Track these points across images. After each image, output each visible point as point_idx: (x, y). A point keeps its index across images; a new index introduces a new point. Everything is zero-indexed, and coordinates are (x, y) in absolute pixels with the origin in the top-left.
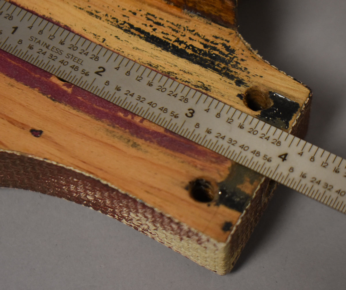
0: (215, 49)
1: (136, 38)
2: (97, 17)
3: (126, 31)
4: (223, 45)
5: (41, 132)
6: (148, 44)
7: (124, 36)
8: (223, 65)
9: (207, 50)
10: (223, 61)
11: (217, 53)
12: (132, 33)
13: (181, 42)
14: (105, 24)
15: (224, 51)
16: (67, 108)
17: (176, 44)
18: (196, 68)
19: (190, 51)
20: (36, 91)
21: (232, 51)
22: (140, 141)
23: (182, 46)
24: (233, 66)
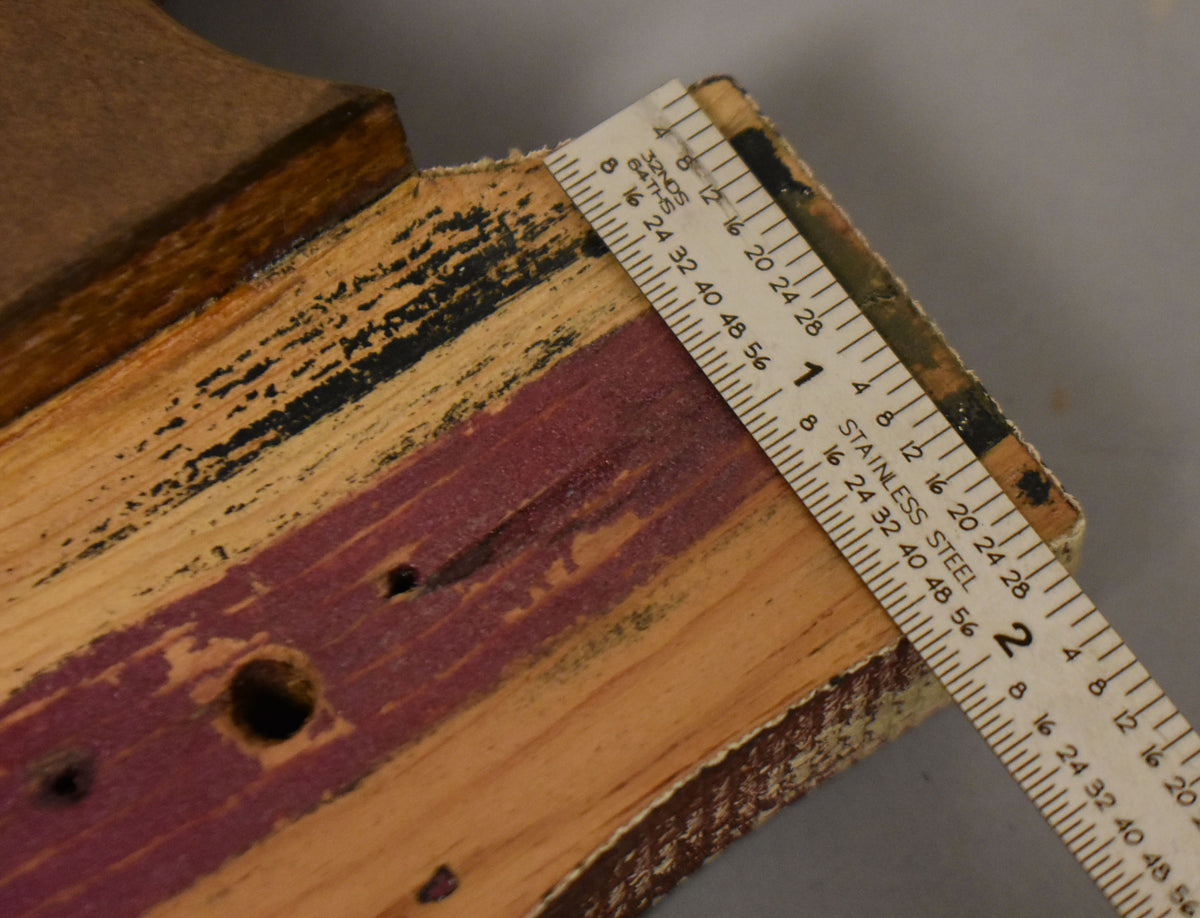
0: (441, 257)
1: (270, 457)
2: (119, 536)
3: (224, 474)
4: (440, 228)
5: (444, 872)
6: (310, 433)
7: (239, 487)
8: (511, 262)
9: (431, 280)
10: (495, 254)
11: (457, 258)
12: (245, 460)
13: (362, 338)
14: (159, 522)
15: (462, 236)
16: (402, 759)
17: (359, 354)
18: (476, 338)
19: (408, 329)
20: (286, 829)
21: (478, 216)
22: (638, 599)
23: (378, 343)
24: (532, 234)
